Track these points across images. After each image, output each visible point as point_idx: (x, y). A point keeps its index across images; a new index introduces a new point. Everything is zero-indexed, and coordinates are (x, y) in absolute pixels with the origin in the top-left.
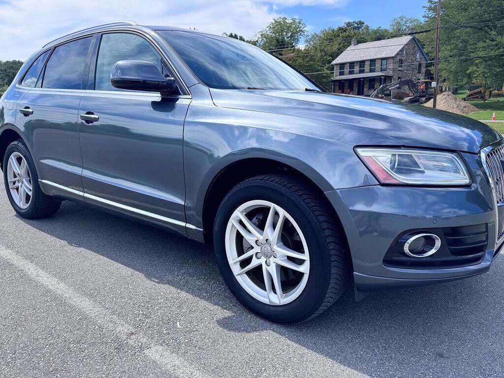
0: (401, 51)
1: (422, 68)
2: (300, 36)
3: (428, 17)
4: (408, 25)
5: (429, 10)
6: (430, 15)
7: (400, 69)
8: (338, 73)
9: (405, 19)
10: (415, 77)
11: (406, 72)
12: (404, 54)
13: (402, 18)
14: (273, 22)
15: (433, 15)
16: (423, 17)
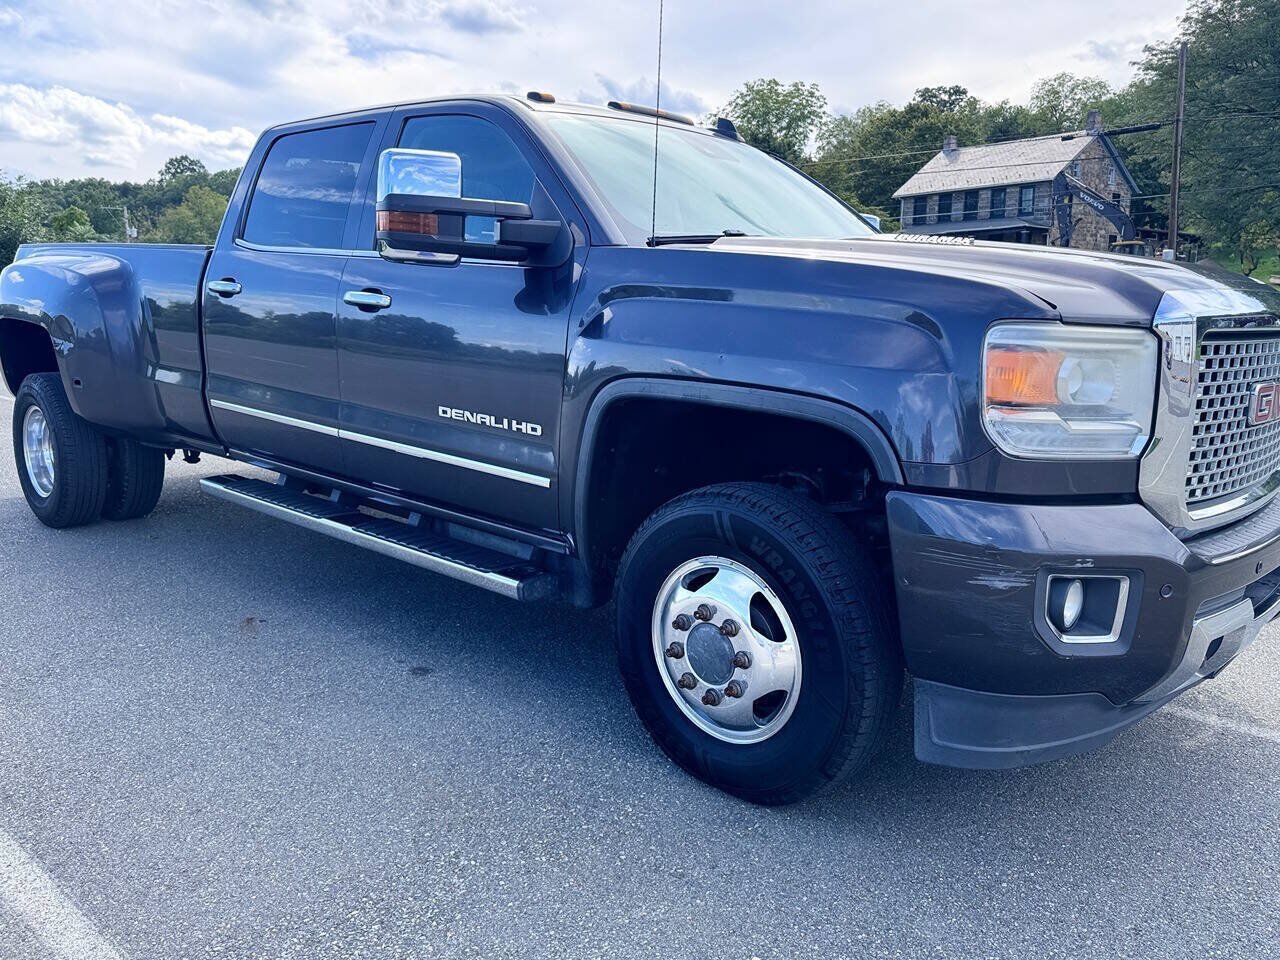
0: (1070, 166)
2: (811, 127)
4: (1077, 97)
8: (911, 221)
9: (1069, 84)
10: (1103, 232)
13: (1062, 79)
14: (744, 90)
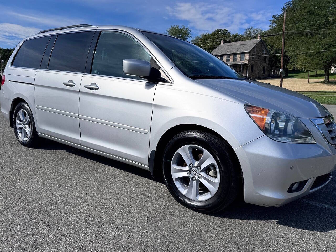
0: (254, 48)
1: (267, 60)
3: (272, 27)
5: (273, 22)
6: (274, 26)
7: (253, 60)
10: (262, 66)
11: (257, 62)
12: (256, 50)
14: (171, 27)
15: (276, 25)
16: (270, 27)
